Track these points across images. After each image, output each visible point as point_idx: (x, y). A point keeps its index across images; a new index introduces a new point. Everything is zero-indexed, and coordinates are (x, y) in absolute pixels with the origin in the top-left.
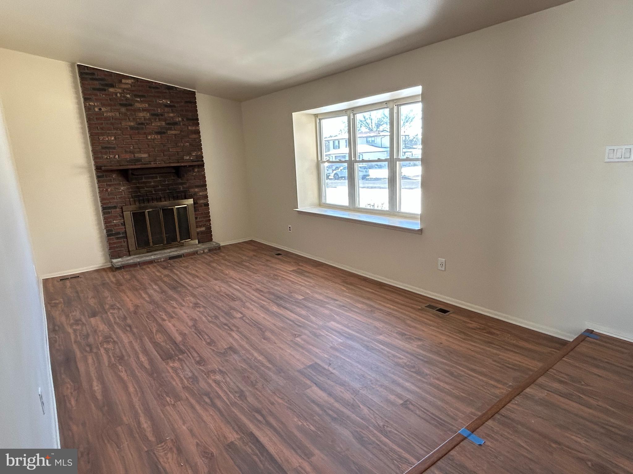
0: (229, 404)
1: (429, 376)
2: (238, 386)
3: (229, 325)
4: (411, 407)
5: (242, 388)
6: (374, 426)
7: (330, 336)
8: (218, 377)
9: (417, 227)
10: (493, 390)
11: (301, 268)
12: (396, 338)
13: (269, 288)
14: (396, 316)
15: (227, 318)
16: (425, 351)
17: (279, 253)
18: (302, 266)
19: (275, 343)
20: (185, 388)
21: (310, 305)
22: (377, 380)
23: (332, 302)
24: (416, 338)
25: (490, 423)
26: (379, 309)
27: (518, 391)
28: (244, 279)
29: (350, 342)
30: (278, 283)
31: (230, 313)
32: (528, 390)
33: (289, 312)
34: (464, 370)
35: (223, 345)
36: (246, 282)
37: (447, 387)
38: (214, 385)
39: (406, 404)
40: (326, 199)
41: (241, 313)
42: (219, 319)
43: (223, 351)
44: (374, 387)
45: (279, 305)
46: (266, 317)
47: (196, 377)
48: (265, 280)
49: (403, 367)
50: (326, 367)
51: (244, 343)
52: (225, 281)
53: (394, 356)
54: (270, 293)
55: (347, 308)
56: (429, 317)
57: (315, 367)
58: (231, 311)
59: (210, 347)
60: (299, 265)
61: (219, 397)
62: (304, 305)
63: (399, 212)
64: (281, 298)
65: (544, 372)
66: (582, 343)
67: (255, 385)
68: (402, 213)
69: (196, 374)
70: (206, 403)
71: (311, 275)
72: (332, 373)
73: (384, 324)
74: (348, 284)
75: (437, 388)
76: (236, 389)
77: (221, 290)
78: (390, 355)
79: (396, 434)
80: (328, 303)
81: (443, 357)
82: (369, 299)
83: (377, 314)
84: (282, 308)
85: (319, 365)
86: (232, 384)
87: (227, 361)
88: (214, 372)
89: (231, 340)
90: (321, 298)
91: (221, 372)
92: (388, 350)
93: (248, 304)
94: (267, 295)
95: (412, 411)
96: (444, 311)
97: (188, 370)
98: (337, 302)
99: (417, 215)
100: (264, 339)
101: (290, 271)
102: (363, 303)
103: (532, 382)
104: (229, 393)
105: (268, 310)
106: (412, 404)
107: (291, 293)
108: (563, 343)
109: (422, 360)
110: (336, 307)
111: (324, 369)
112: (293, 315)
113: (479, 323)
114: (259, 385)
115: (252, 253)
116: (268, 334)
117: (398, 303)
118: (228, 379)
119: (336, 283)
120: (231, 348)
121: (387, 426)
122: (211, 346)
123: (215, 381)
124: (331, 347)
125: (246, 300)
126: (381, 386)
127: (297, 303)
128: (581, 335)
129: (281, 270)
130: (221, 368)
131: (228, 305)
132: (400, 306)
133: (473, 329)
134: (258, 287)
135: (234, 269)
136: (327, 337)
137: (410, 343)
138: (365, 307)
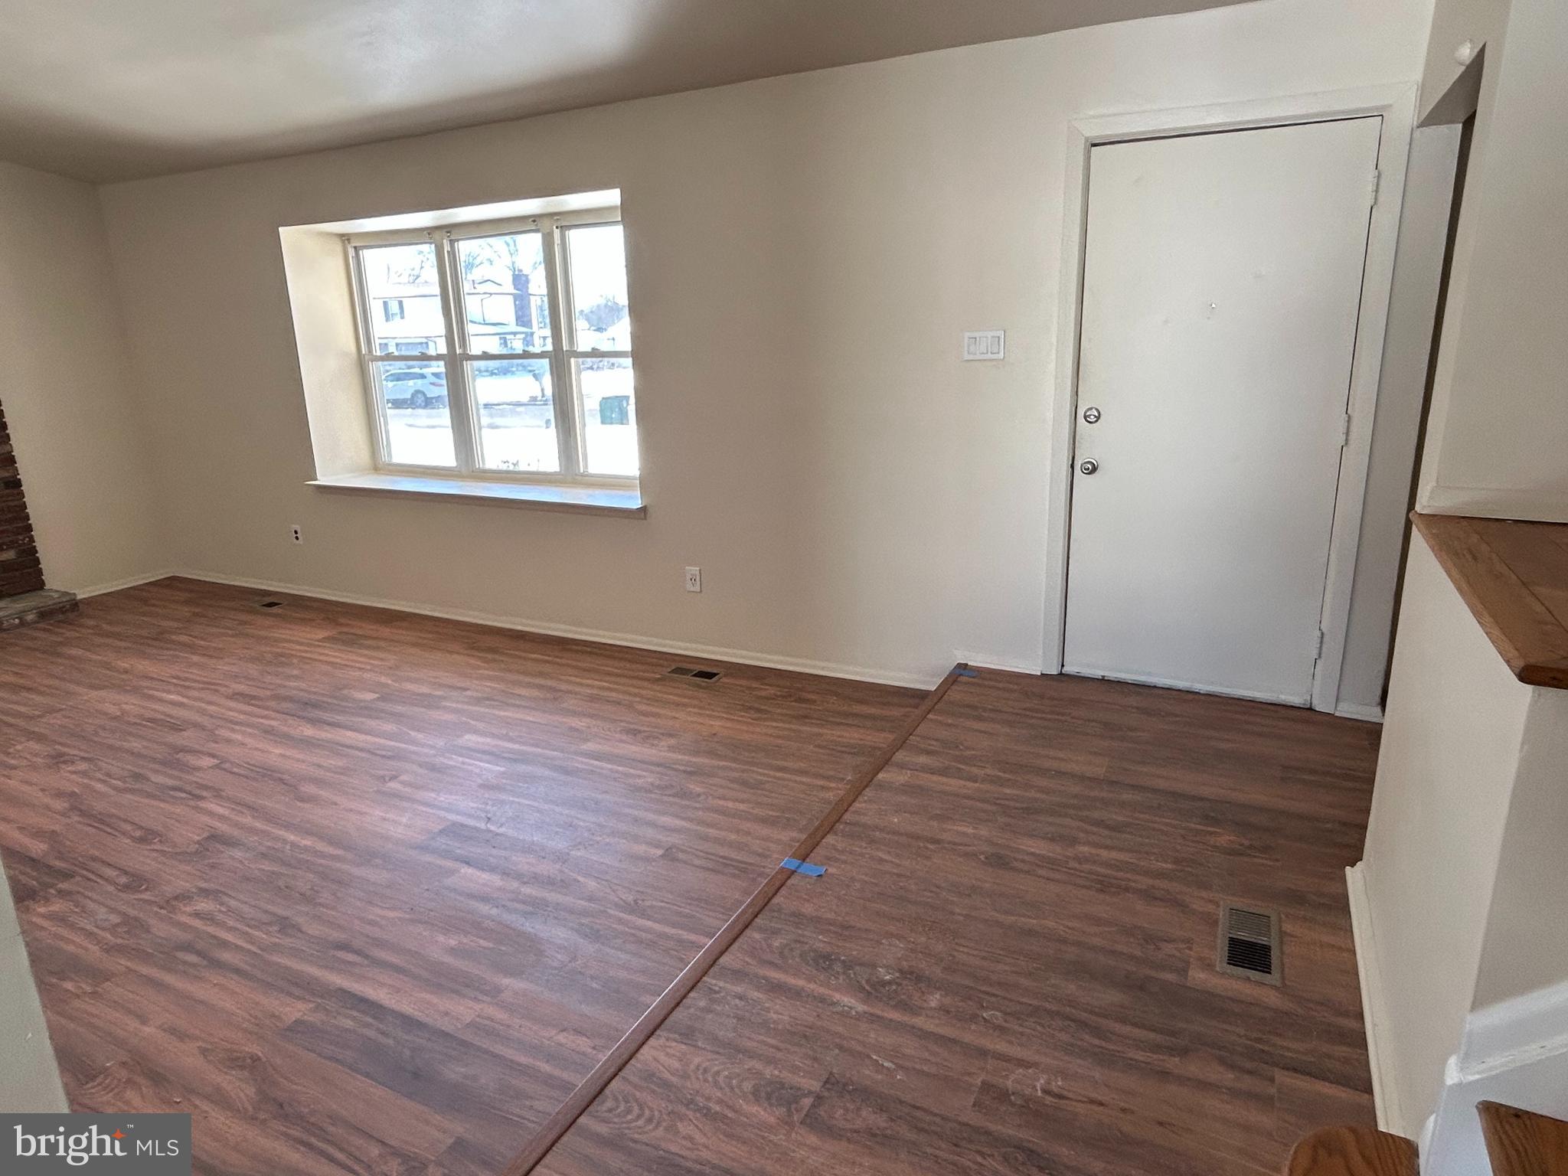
0: (259, 952)
1: (702, 797)
2: (266, 912)
3: (188, 788)
4: (681, 856)
5: (281, 912)
6: (616, 905)
7: (470, 765)
8: (204, 905)
9: (636, 504)
10: (822, 794)
11: (345, 630)
12: (621, 741)
13: (271, 687)
14: (611, 699)
15: (176, 773)
16: (684, 754)
17: (270, 603)
18: (347, 625)
19: (336, 804)
20: (109, 949)
21: (399, 708)
22: (600, 825)
23: (454, 693)
24: (663, 734)
25: (830, 839)
26: (570, 692)
27: (865, 782)
28: (187, 675)
29: (522, 768)
30: (295, 672)
31: (178, 760)
32: (880, 776)
33: (349, 733)
34: (766, 772)
35: (187, 836)
36: (198, 682)
37: (742, 807)
38: (197, 923)
39: (670, 855)
40: (390, 454)
41: (213, 756)
42: (148, 780)
43: (193, 848)
44: (599, 839)
45: (315, 722)
46: (288, 753)
47: (136, 919)
48: (253, 670)
49: (650, 792)
50: (482, 826)
51: (247, 820)
52: (128, 688)
53: (627, 775)
54: (276, 697)
55: (497, 700)
56: (679, 692)
57: (454, 831)
58: (180, 756)
59: (149, 847)
60: (341, 625)
61: (224, 944)
62: (382, 711)
63: (582, 475)
64: (315, 706)
65: (901, 744)
66: (953, 687)
67: (314, 899)
68: (592, 476)
69: (132, 912)
70: (194, 965)
71: (382, 644)
72: (497, 834)
73: (588, 720)
74: (483, 651)
75: (723, 812)
76: (265, 918)
77: (124, 712)
78: (617, 775)
79: (661, 907)
80: (444, 698)
81: (724, 758)
82: (541, 674)
83: (570, 703)
84: (327, 728)
85: (462, 825)
86: (246, 909)
87: (213, 867)
88: (184, 897)
89: (206, 819)
90: (425, 689)
91: (205, 893)
92: (610, 766)
93: (224, 733)
94: (273, 704)
95: (685, 862)
96: (710, 676)
97: (103, 910)
98: (469, 693)
99: (634, 478)
100: (302, 800)
101: (319, 641)
102: (529, 685)
103: (885, 762)
104: (250, 931)
105: (287, 737)
106: (683, 851)
107: (340, 689)
108: (920, 695)
109: (685, 771)
110: (468, 703)
111: (477, 829)
112: (362, 737)
113: (778, 686)
114: (325, 897)
115: (186, 611)
116: (309, 789)
117: (609, 674)
118: (233, 903)
119: (451, 653)
120: (215, 837)
121: (643, 900)
122: (151, 843)
123: (197, 915)
124: (481, 786)
125: (213, 724)
126: (613, 834)
127: (367, 710)
128: (950, 675)
129: (290, 641)
130: (203, 885)
131: (165, 744)
132: (613, 679)
133: (767, 698)
134: (241, 688)
135: (143, 655)
136: (465, 767)
137: (653, 745)
138: (536, 693)
